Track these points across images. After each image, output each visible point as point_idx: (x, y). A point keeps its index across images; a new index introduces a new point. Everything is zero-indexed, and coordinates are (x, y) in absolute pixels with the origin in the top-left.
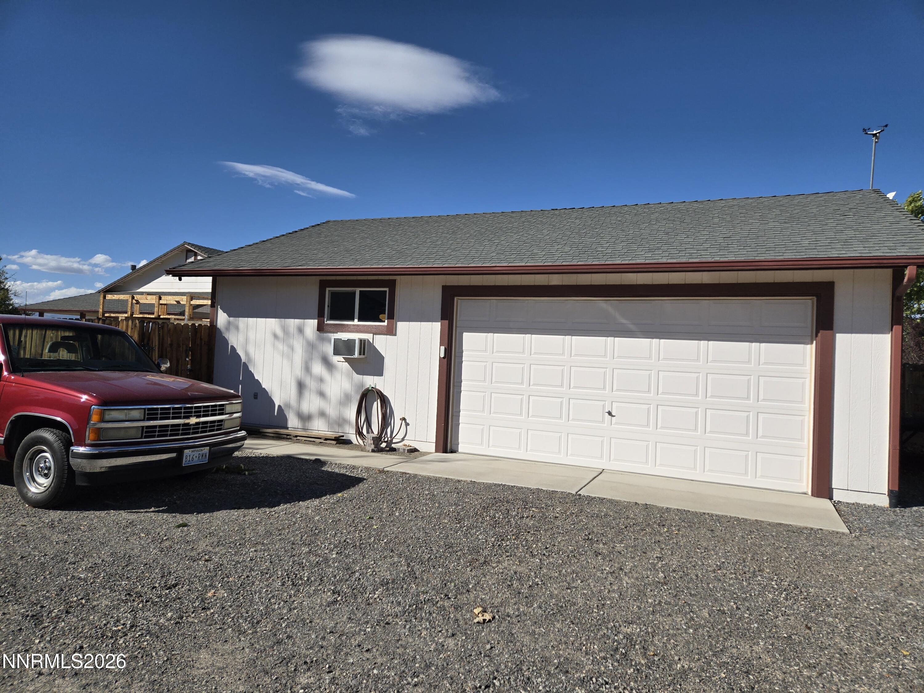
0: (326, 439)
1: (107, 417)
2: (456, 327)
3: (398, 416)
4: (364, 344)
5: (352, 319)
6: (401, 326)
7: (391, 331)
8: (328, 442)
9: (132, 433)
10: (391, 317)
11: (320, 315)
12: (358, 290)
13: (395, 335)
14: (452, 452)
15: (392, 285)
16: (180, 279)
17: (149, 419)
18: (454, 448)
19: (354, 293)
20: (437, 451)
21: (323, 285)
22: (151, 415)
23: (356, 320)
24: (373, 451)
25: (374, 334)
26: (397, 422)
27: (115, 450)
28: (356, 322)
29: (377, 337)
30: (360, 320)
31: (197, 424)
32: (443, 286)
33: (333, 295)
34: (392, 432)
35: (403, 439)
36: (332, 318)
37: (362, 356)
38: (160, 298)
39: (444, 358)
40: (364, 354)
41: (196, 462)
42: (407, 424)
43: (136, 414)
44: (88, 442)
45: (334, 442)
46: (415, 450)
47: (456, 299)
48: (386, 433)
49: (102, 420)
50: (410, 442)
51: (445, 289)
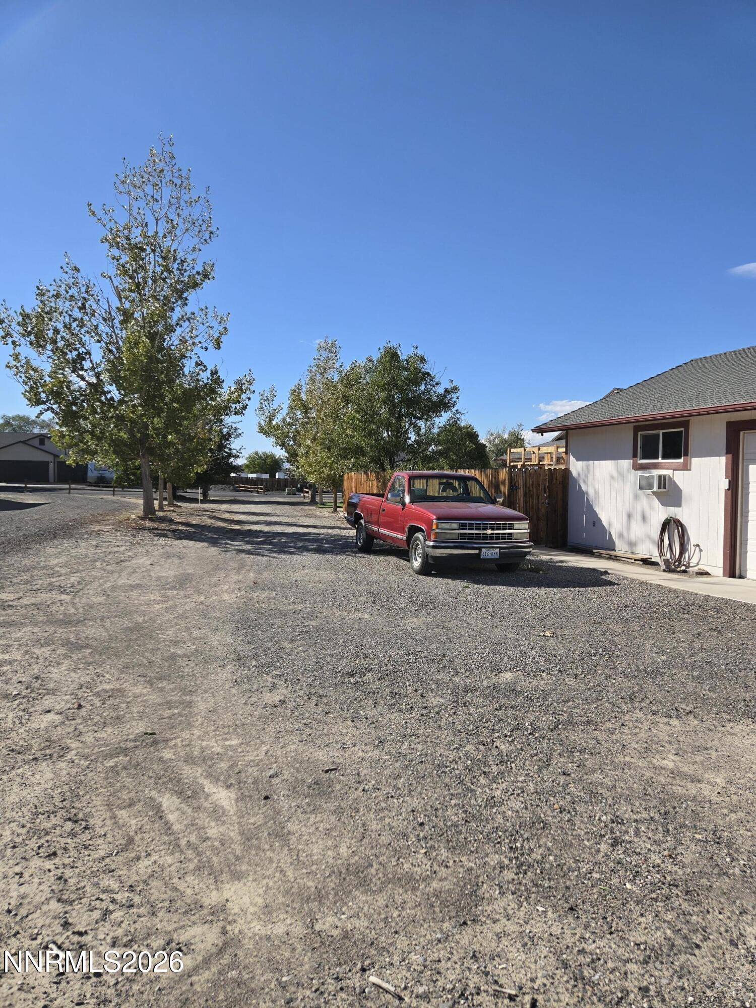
0: (635, 560)
1: (440, 527)
2: (743, 460)
3: (693, 541)
4: (665, 479)
5: (657, 458)
6: (695, 462)
7: (686, 467)
8: (637, 562)
9: (454, 536)
10: (686, 454)
11: (635, 455)
12: (661, 432)
13: (690, 470)
14: (741, 577)
15: (686, 424)
16: (542, 435)
17: (462, 529)
18: (743, 574)
19: (658, 435)
20: (724, 576)
21: (637, 429)
22: (463, 527)
23: (660, 458)
24: (664, 571)
25: (674, 470)
26: (691, 548)
27: (443, 545)
28: (660, 460)
29: (676, 472)
30: (663, 458)
31: (492, 534)
32: (728, 423)
33: (645, 438)
34: (689, 557)
35: (698, 564)
36: (644, 458)
37: (662, 490)
38: (539, 449)
39: (728, 489)
40: (664, 488)
41: (490, 556)
42: (701, 551)
43: (455, 526)
44: (432, 539)
45: (641, 563)
46: (707, 574)
47: (742, 433)
48: (685, 558)
49: (437, 528)
50: (703, 567)
51: (730, 425)
